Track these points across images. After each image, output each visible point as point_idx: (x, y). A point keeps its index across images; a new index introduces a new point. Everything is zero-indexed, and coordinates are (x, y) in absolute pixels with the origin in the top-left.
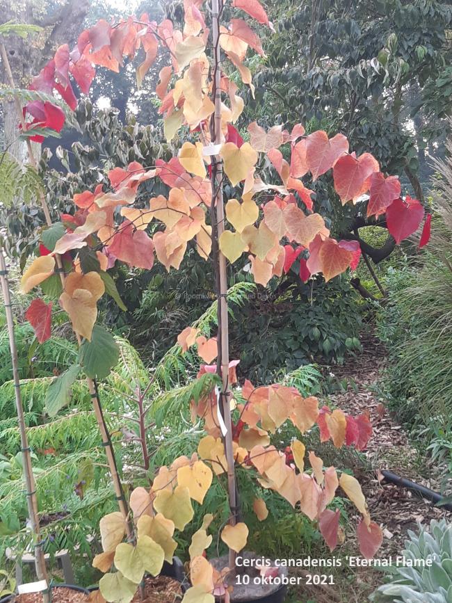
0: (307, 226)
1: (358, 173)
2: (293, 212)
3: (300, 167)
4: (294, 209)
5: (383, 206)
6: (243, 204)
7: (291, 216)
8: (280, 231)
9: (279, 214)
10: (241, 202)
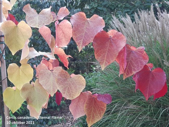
0: (73, 84)
1: (112, 45)
2: (61, 74)
3: (64, 40)
4: (62, 72)
5: (134, 70)
6: (21, 67)
7: (60, 77)
8: (52, 89)
9: (50, 75)
10: (19, 65)
